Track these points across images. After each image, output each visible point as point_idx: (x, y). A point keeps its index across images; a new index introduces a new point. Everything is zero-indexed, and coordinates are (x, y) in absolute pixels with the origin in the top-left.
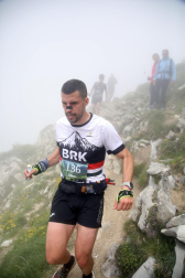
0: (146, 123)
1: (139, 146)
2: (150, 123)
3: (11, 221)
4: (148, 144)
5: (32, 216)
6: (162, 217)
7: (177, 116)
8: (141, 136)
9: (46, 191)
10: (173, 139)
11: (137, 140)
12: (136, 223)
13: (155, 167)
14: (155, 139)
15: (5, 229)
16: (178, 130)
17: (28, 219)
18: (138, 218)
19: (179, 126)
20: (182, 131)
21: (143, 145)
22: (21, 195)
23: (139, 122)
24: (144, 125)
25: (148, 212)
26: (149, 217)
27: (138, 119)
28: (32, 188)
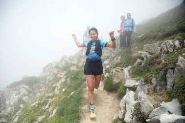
0: (119, 58)
1: (116, 71)
2: (122, 57)
4: (122, 70)
6: (145, 110)
7: (140, 52)
8: (117, 65)
9: (47, 106)
10: (140, 64)
11: (114, 68)
12: (122, 120)
13: (130, 83)
14: (127, 66)
16: (143, 59)
18: (124, 115)
19: (143, 56)
20: (145, 59)
21: (119, 70)
22: (27, 111)
23: (114, 58)
24: (117, 59)
25: (133, 107)
26: (135, 111)
27: (113, 56)
28: (37, 105)
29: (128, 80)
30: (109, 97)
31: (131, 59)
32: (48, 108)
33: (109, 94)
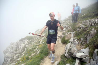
0: (70, 27)
1: (67, 34)
2: (72, 27)
3: (24, 59)
5: (31, 57)
6: (72, 51)
7: (80, 24)
8: (69, 31)
9: (36, 49)
10: (79, 31)
11: (67, 32)
12: (64, 55)
14: (73, 32)
15: (22, 61)
16: (81, 28)
17: (30, 58)
18: (65, 53)
19: (81, 27)
20: (82, 28)
21: (69, 34)
22: (28, 51)
23: (68, 27)
24: (69, 28)
25: (68, 50)
26: (68, 51)
27: (68, 26)
28: (32, 49)
29: (71, 39)
30: (63, 46)
31: (75, 28)
32: (36, 50)
33: (63, 45)
